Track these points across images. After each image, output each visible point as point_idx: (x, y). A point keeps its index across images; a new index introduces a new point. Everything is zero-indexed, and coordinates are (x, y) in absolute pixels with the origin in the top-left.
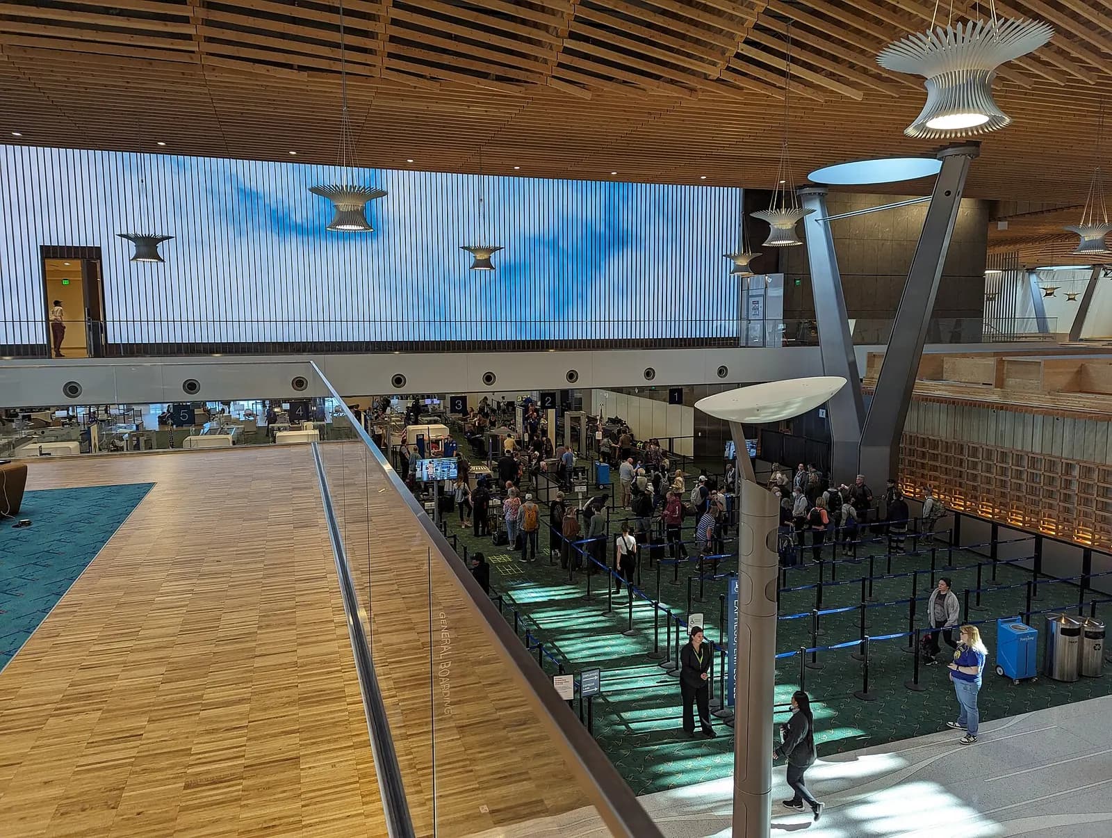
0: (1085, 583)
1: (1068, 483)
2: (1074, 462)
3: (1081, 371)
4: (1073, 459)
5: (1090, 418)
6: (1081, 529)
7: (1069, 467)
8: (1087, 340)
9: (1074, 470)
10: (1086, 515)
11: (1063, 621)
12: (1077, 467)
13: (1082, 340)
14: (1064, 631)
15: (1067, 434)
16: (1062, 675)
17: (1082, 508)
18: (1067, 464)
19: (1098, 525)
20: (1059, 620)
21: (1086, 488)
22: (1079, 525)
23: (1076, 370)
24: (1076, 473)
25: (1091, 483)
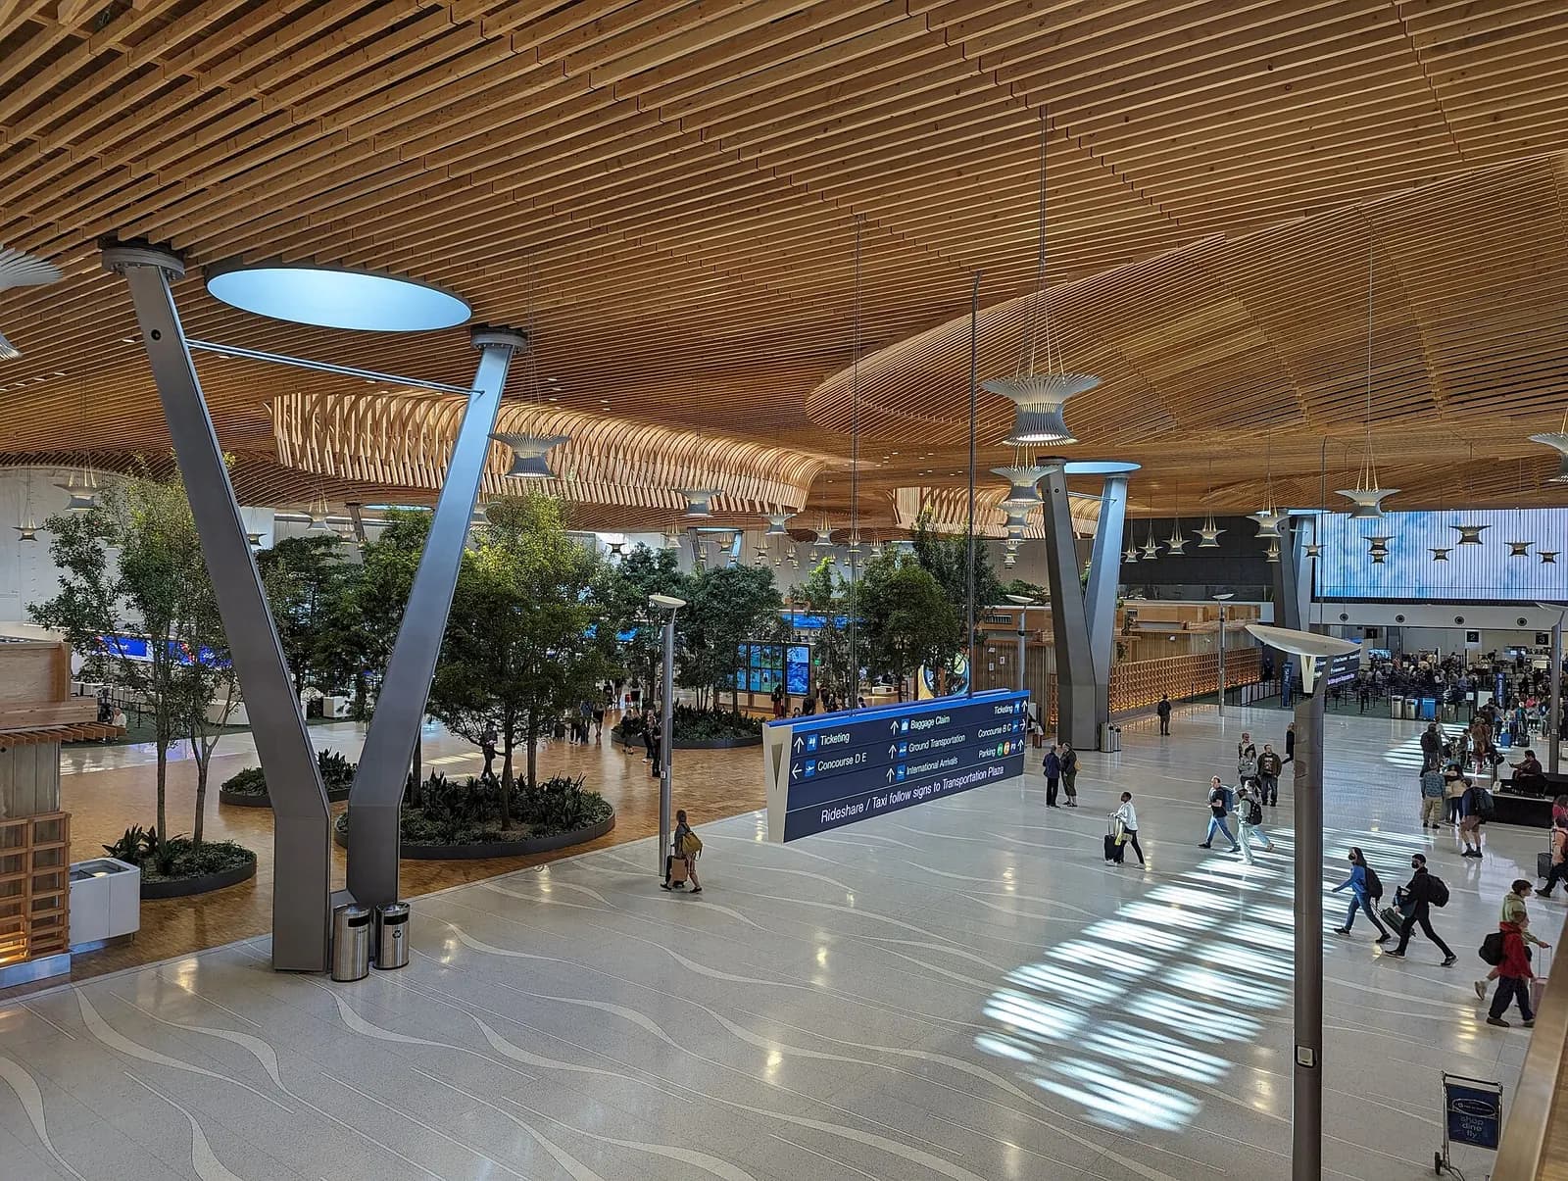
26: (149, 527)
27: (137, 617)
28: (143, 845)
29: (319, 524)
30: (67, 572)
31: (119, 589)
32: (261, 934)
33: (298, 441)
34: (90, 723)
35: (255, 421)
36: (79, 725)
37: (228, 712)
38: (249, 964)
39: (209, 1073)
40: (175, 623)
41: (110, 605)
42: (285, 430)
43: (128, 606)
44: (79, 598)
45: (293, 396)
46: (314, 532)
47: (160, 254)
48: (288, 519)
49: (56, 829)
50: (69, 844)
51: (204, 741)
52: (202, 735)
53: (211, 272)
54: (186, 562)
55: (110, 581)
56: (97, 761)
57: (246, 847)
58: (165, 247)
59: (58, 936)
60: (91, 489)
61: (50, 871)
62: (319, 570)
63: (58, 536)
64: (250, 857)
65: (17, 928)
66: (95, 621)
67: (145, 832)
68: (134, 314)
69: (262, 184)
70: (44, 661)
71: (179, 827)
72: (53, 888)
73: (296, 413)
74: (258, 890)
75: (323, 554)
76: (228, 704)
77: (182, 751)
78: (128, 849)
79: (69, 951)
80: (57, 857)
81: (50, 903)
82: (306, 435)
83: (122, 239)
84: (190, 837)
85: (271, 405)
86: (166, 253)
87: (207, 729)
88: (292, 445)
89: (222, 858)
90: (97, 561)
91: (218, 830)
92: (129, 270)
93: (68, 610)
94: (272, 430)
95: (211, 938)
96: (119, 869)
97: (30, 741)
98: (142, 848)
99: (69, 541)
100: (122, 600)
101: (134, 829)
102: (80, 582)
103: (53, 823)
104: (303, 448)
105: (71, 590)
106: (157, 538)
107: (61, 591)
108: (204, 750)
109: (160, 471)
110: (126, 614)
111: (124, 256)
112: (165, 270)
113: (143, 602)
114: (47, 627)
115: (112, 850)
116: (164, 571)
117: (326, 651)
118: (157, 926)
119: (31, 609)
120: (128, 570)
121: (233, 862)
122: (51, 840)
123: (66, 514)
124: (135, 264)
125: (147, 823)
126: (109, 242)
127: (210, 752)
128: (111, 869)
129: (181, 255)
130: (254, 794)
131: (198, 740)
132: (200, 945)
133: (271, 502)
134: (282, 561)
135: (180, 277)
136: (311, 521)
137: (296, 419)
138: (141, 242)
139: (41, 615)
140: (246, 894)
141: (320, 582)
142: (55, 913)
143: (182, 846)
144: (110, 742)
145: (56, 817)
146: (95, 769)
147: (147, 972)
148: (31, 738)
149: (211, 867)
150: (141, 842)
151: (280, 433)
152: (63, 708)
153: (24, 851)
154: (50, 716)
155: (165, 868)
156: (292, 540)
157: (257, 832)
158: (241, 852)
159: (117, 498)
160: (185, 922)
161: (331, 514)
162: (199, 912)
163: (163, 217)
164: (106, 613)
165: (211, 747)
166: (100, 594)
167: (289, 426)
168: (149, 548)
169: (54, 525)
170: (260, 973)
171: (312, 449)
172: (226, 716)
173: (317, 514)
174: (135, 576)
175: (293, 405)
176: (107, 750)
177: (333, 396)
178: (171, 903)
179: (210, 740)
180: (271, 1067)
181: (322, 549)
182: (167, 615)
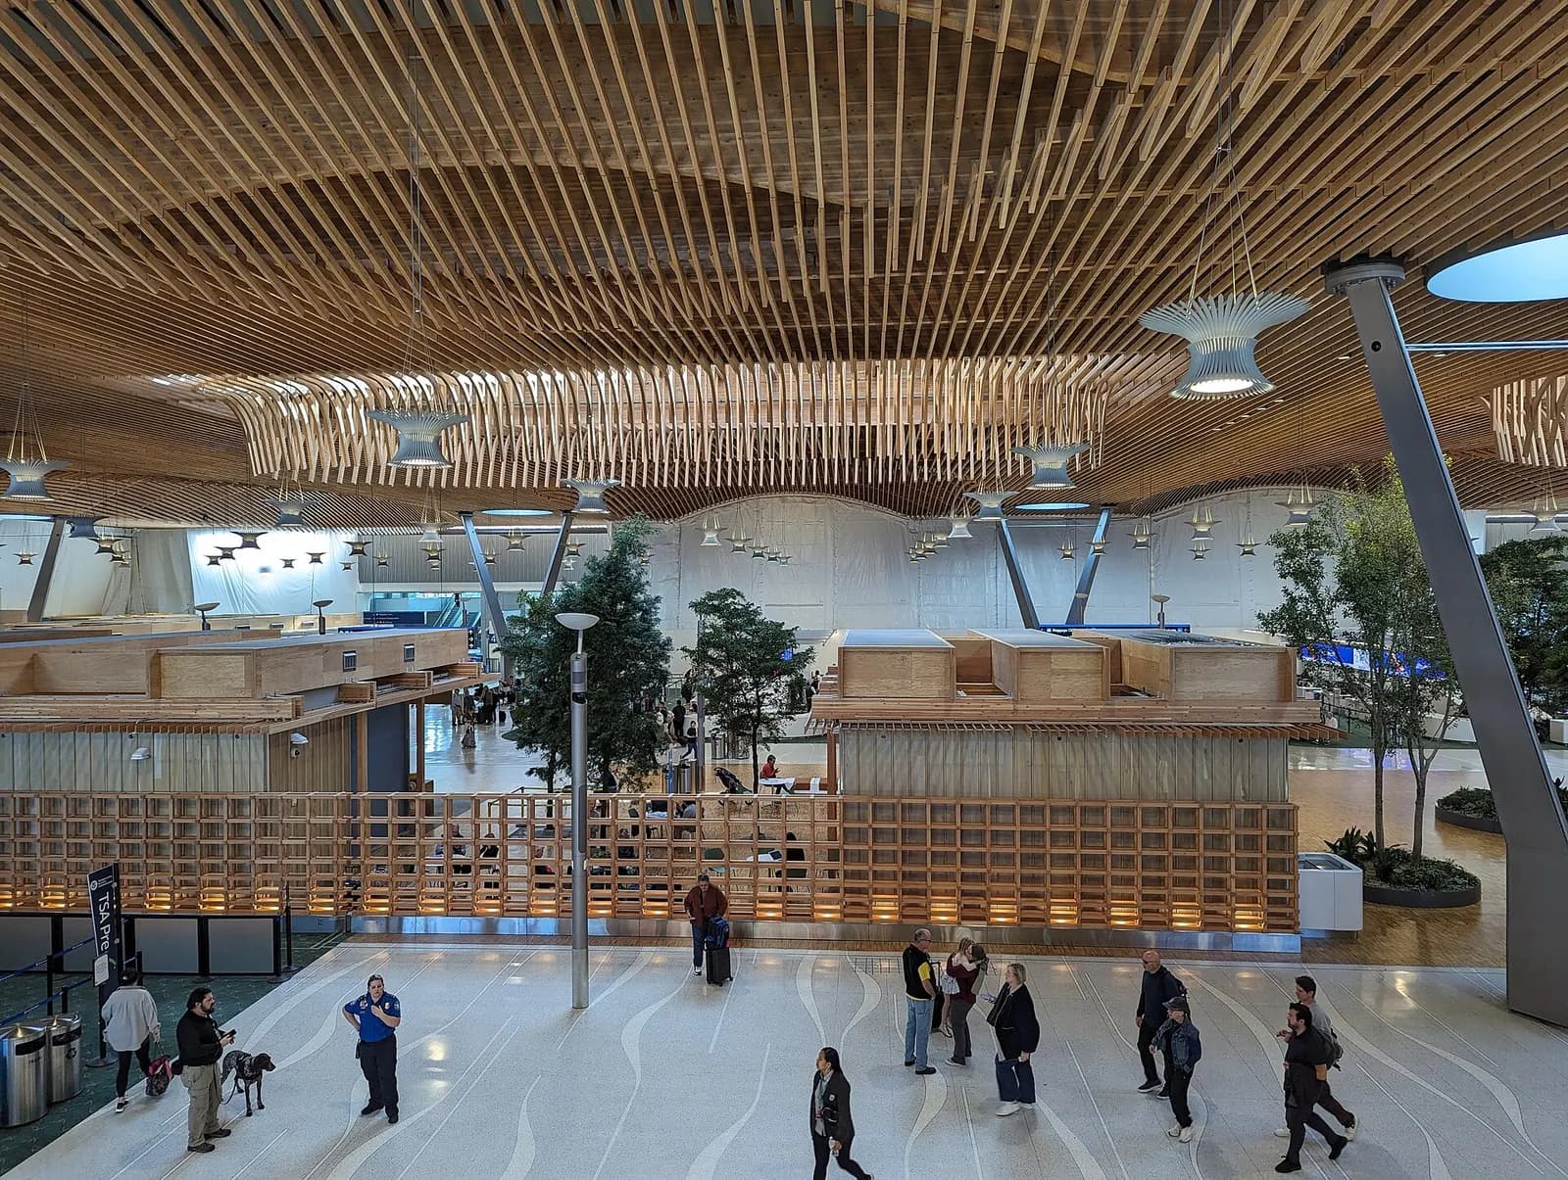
0: (55, 965)
1: (26, 828)
2: (32, 795)
3: (33, 665)
4: (30, 792)
5: (49, 730)
6: (49, 890)
7: (26, 803)
8: (53, 620)
9: (33, 806)
10: (55, 867)
11: (20, 1034)
12: (37, 801)
13: (46, 619)
14: (21, 1050)
15: (18, 756)
16: (22, 1116)
17: (49, 859)
18: (22, 799)
19: (72, 878)
20: (13, 1034)
21: (51, 829)
22: (45, 884)
23: (25, 663)
24: (35, 810)
25: (59, 820)
26: (1364, 537)
27: (1354, 626)
28: (1362, 848)
29: (1547, 524)
30: (1290, 582)
31: (1337, 599)
32: (1490, 966)
33: (1521, 432)
34: (1314, 724)
35: (1467, 418)
36: (1304, 724)
37: (1446, 726)
38: (1482, 996)
39: (1443, 1095)
40: (1390, 633)
41: (1329, 613)
42: (1505, 422)
43: (1346, 614)
44: (1300, 606)
45: (1515, 384)
46: (1538, 534)
47: (1381, 265)
48: (1502, 521)
49: (1286, 817)
50: (1296, 835)
51: (1421, 753)
52: (1419, 747)
53: (1430, 271)
54: (1401, 569)
55: (1328, 591)
56: (1311, 760)
57: (1468, 870)
58: (1386, 257)
59: (1290, 917)
60: (1307, 505)
61: (1283, 855)
62: (1547, 576)
63: (1281, 550)
64: (1474, 881)
65: (1255, 901)
66: (1315, 628)
67: (1364, 835)
68: (1354, 328)
69: (1495, 160)
70: (1272, 664)
71: (1399, 837)
72: (1283, 871)
73: (1518, 403)
74: (1483, 919)
75: (1552, 557)
76: (1446, 718)
77: (1399, 760)
78: (1346, 847)
79: (1298, 933)
80: (1287, 843)
81: (1282, 884)
82: (1531, 427)
83: (1344, 260)
84: (1409, 848)
85: (1489, 398)
86: (1387, 262)
87: (1424, 742)
88: (1514, 438)
89: (1444, 877)
90: (1316, 572)
91: (1436, 847)
92: (1351, 289)
93: (1290, 618)
94: (1491, 424)
95: (1436, 956)
96: (1342, 867)
97: (1263, 735)
98: (1361, 851)
99: (1290, 554)
100: (1341, 608)
101: (1353, 830)
102: (1301, 591)
103: (1283, 813)
104: (1527, 443)
105: (1293, 600)
106: (1372, 548)
107: (1284, 600)
108: (1421, 763)
109: (1375, 481)
110: (1344, 622)
111: (1345, 276)
112: (1385, 279)
113: (1360, 611)
114: (1273, 633)
115: (1333, 847)
116: (1380, 580)
117: (1559, 666)
118: (1379, 930)
119: (1259, 617)
120: (1344, 579)
121: (1455, 883)
122: (1282, 827)
123: (1287, 529)
124: (1357, 281)
125: (1367, 828)
126: (1333, 266)
127: (1428, 765)
128: (1332, 865)
129: (1402, 261)
130: (1474, 815)
131: (1416, 752)
132: (1424, 958)
133: (1483, 503)
134: (1505, 566)
135: (1399, 282)
136: (1536, 521)
137: (1518, 408)
138: (1363, 258)
139: (1268, 622)
140: (1472, 920)
141: (1547, 590)
142: (1287, 895)
143: (1398, 855)
144: (1322, 744)
145: (1286, 807)
146: (1308, 768)
147: (1369, 973)
148: (1265, 733)
149: (1432, 883)
150: (1360, 844)
151: (1500, 427)
152: (1290, 708)
153: (1259, 833)
154: (1279, 715)
155: (1385, 874)
156: (1513, 544)
157: (1479, 856)
158: (1462, 874)
159: (1334, 511)
160: (1406, 934)
161: (1561, 511)
162: (1421, 928)
163: (1385, 227)
164: (1325, 620)
165: (1429, 760)
166: (1319, 603)
167: (1510, 417)
168: (1364, 558)
169: (1277, 540)
170: (1493, 1008)
171: (1538, 441)
172: (1444, 730)
173: (1544, 513)
174: (1353, 586)
175: (1515, 394)
176: (1320, 751)
177: (1564, 377)
178: (1392, 910)
179: (1428, 753)
180: (1513, 1113)
181: (1551, 552)
182: (1384, 624)
